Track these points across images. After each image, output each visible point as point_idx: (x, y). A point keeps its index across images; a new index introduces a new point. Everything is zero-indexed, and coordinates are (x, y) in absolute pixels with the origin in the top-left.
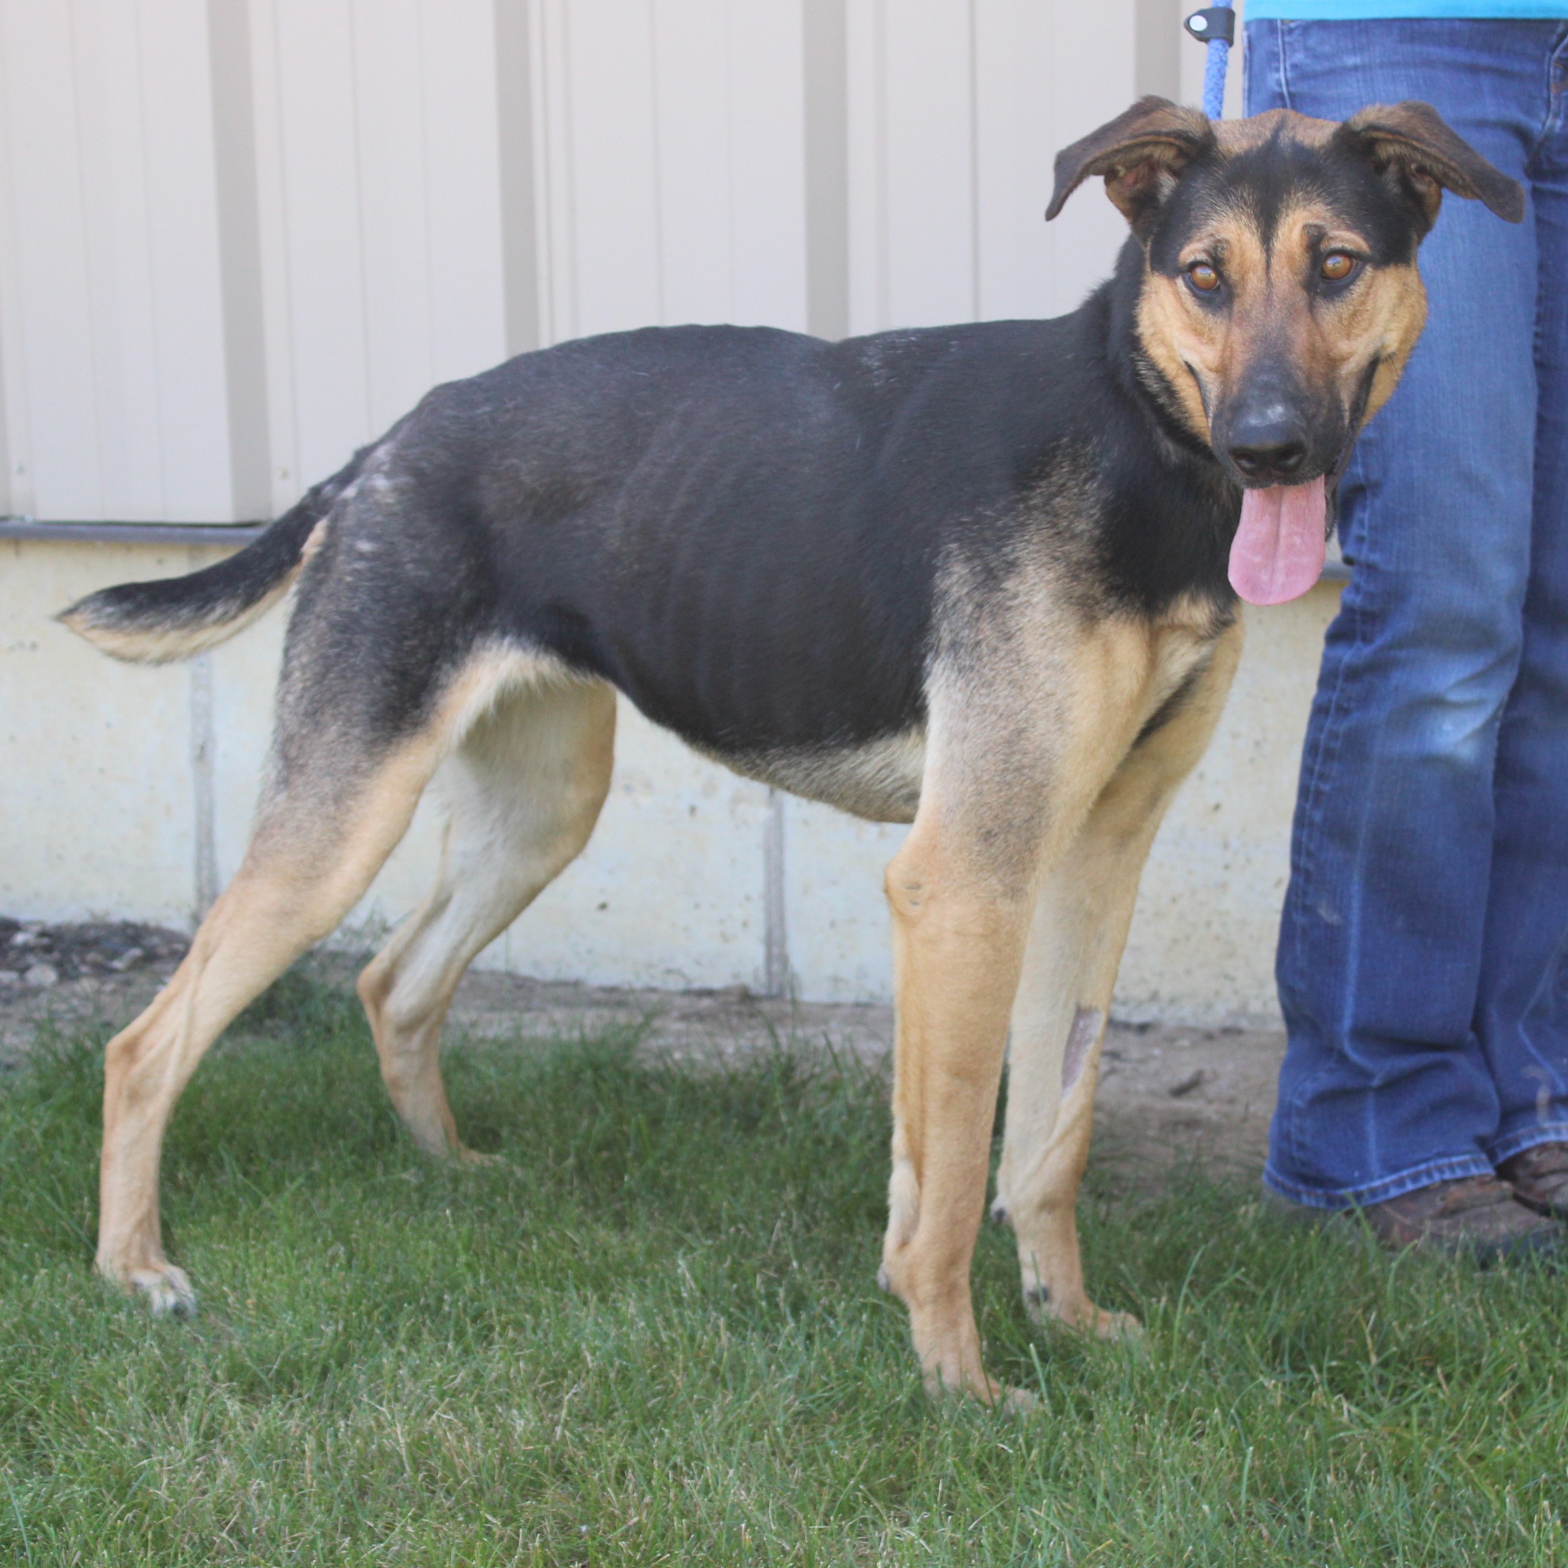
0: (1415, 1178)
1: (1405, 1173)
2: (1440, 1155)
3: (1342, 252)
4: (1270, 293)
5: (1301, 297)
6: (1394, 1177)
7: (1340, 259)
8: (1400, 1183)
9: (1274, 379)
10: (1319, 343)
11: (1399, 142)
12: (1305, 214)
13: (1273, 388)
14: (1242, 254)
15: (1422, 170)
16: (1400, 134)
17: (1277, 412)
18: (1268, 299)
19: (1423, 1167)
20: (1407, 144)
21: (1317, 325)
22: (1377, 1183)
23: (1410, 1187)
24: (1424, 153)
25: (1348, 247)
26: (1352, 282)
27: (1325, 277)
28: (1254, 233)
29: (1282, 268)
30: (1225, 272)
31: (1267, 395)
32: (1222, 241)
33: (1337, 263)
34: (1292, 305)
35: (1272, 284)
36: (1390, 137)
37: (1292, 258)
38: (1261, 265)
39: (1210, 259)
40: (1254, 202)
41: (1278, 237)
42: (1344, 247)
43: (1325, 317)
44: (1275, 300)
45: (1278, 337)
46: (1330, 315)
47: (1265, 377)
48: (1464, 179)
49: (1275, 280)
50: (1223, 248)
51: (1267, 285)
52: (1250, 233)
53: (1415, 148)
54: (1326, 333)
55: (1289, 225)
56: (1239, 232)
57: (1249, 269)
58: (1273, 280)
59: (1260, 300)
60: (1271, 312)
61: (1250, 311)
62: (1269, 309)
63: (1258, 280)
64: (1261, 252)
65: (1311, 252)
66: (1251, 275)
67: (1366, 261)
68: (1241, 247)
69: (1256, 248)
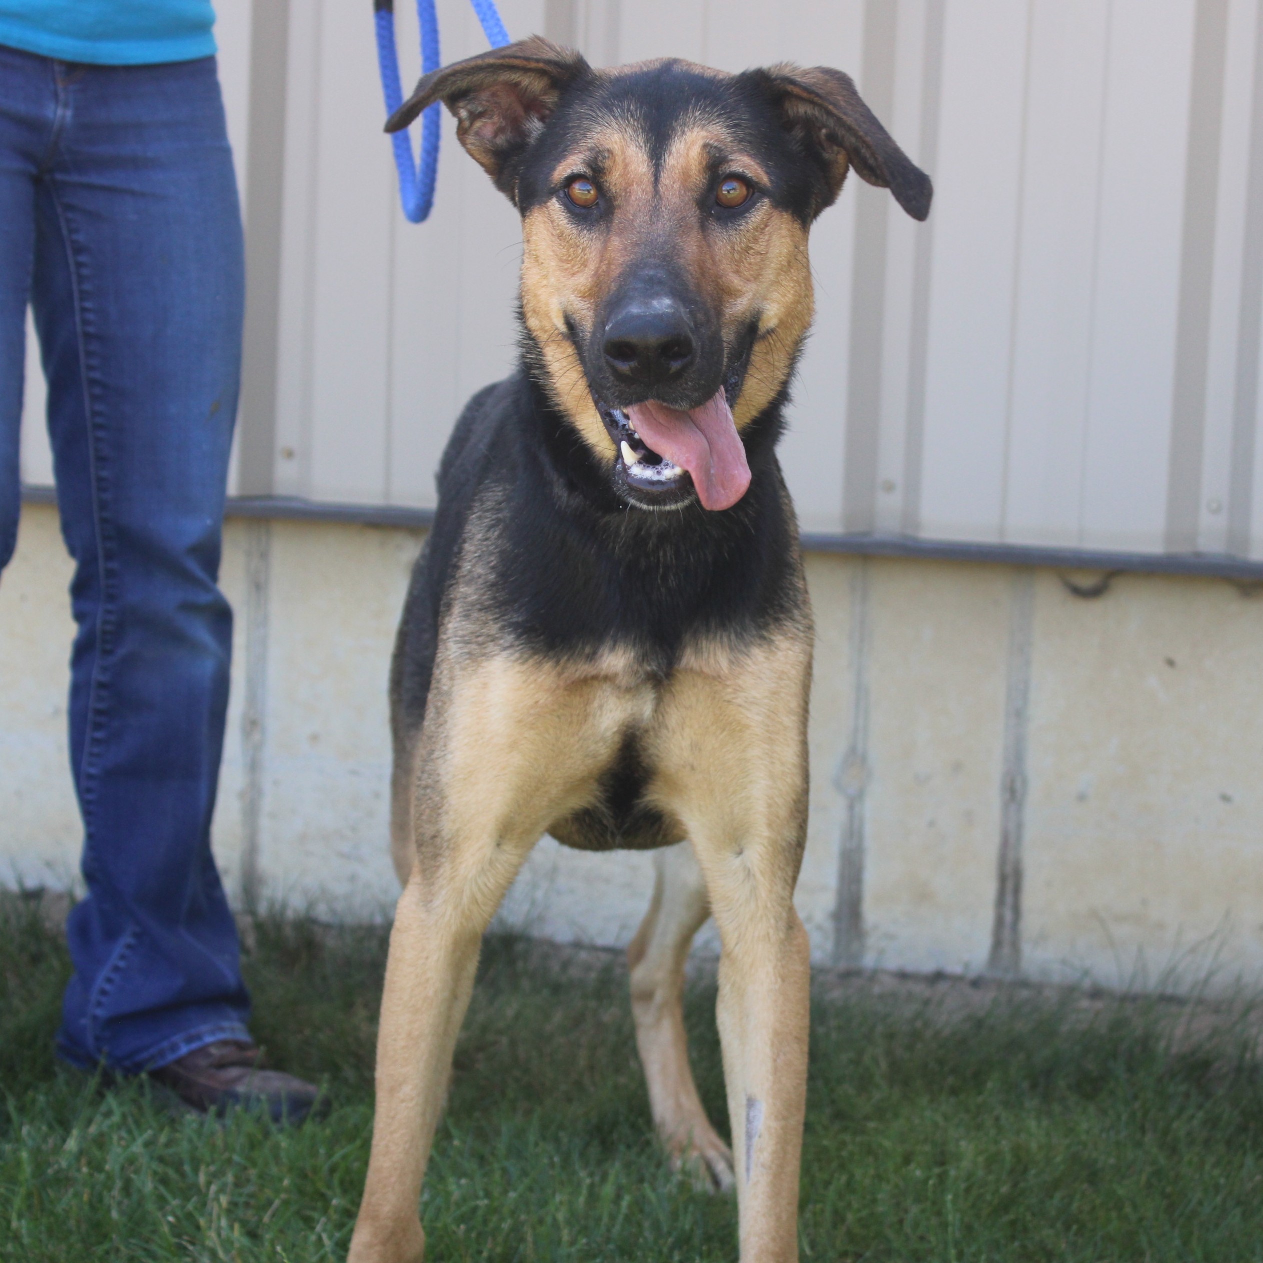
3: (740, 178)
4: (658, 204)
5: (693, 215)
7: (735, 184)
9: (661, 274)
10: (709, 264)
11: (812, 103)
12: (704, 133)
13: (660, 282)
14: (626, 166)
15: (833, 138)
16: (817, 95)
17: (663, 304)
18: (655, 212)
20: (821, 106)
21: (709, 246)
24: (839, 119)
25: (749, 173)
26: (747, 210)
27: (719, 203)
28: (641, 147)
29: (674, 183)
30: (605, 184)
31: (653, 287)
32: (603, 151)
33: (734, 189)
34: (683, 218)
35: (660, 196)
36: (805, 95)
37: (685, 175)
38: (648, 178)
39: (589, 172)
40: (642, 117)
41: (670, 153)
42: (744, 172)
43: (717, 241)
44: (663, 211)
45: (665, 243)
46: (723, 241)
47: (652, 273)
48: (876, 159)
49: (664, 193)
50: (604, 158)
51: (654, 197)
52: (637, 147)
53: (829, 113)
54: (717, 258)
55: (686, 143)
56: (624, 143)
57: (633, 181)
58: (661, 193)
59: (645, 210)
60: (658, 221)
61: (633, 220)
62: (655, 219)
63: (643, 191)
64: (649, 166)
65: (709, 173)
66: (635, 187)
67: (763, 193)
68: (625, 158)
69: (643, 162)
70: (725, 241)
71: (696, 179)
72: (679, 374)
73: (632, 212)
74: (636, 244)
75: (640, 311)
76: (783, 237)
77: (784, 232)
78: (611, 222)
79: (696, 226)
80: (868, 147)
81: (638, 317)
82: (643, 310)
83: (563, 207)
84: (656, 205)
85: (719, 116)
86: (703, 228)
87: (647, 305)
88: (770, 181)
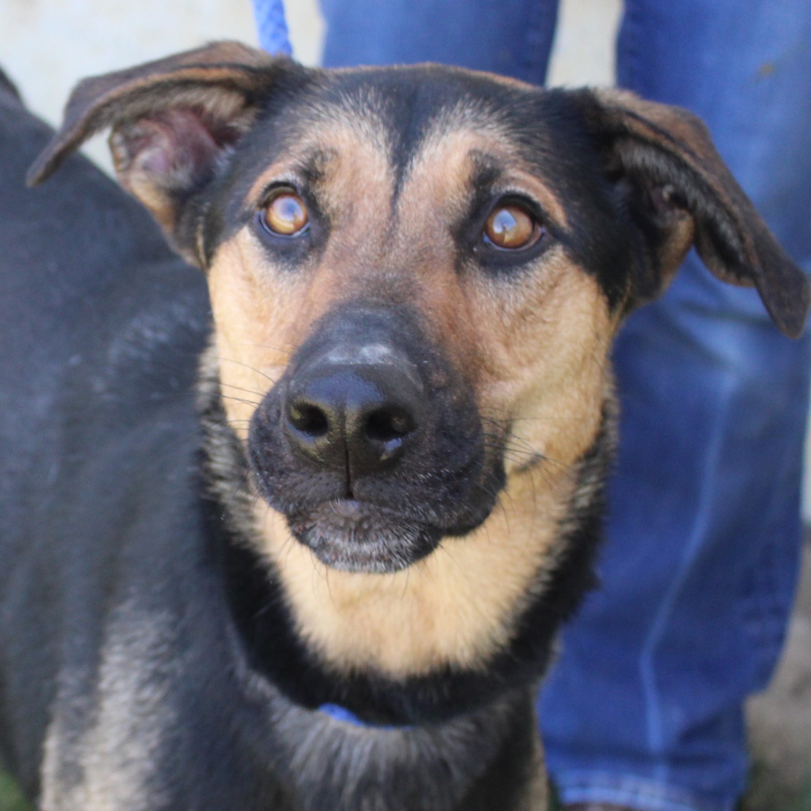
3: (523, 203)
4: (394, 229)
5: (444, 244)
7: (515, 215)
9: (383, 314)
11: (659, 149)
12: (473, 137)
13: (379, 324)
14: (355, 173)
15: (679, 199)
16: (668, 136)
17: (377, 353)
18: (388, 238)
24: (696, 178)
25: (535, 197)
26: (530, 258)
27: (485, 237)
28: (380, 146)
29: (419, 200)
30: (322, 196)
31: (367, 330)
32: (325, 151)
33: (512, 222)
34: (427, 250)
35: (398, 218)
36: (650, 135)
37: (439, 190)
38: (385, 190)
39: (299, 181)
40: (385, 109)
41: (421, 159)
42: (527, 193)
43: (478, 293)
44: (399, 239)
45: (396, 279)
46: (486, 295)
47: (368, 312)
48: (742, 239)
49: (404, 213)
50: (325, 161)
51: (390, 218)
52: (374, 146)
53: (682, 165)
55: (445, 146)
56: (355, 141)
57: (363, 193)
58: (400, 213)
59: (375, 235)
60: (390, 252)
61: (356, 247)
62: (386, 248)
63: (377, 209)
64: (388, 174)
65: (474, 191)
66: (366, 201)
67: (557, 235)
68: (355, 162)
69: (381, 168)
70: (489, 295)
71: (453, 198)
73: (356, 235)
74: (355, 279)
75: (341, 359)
78: (324, 250)
80: (733, 220)
82: (345, 358)
83: (255, 240)
84: (391, 230)
85: (500, 121)
86: (458, 268)
87: (353, 352)
88: (569, 222)
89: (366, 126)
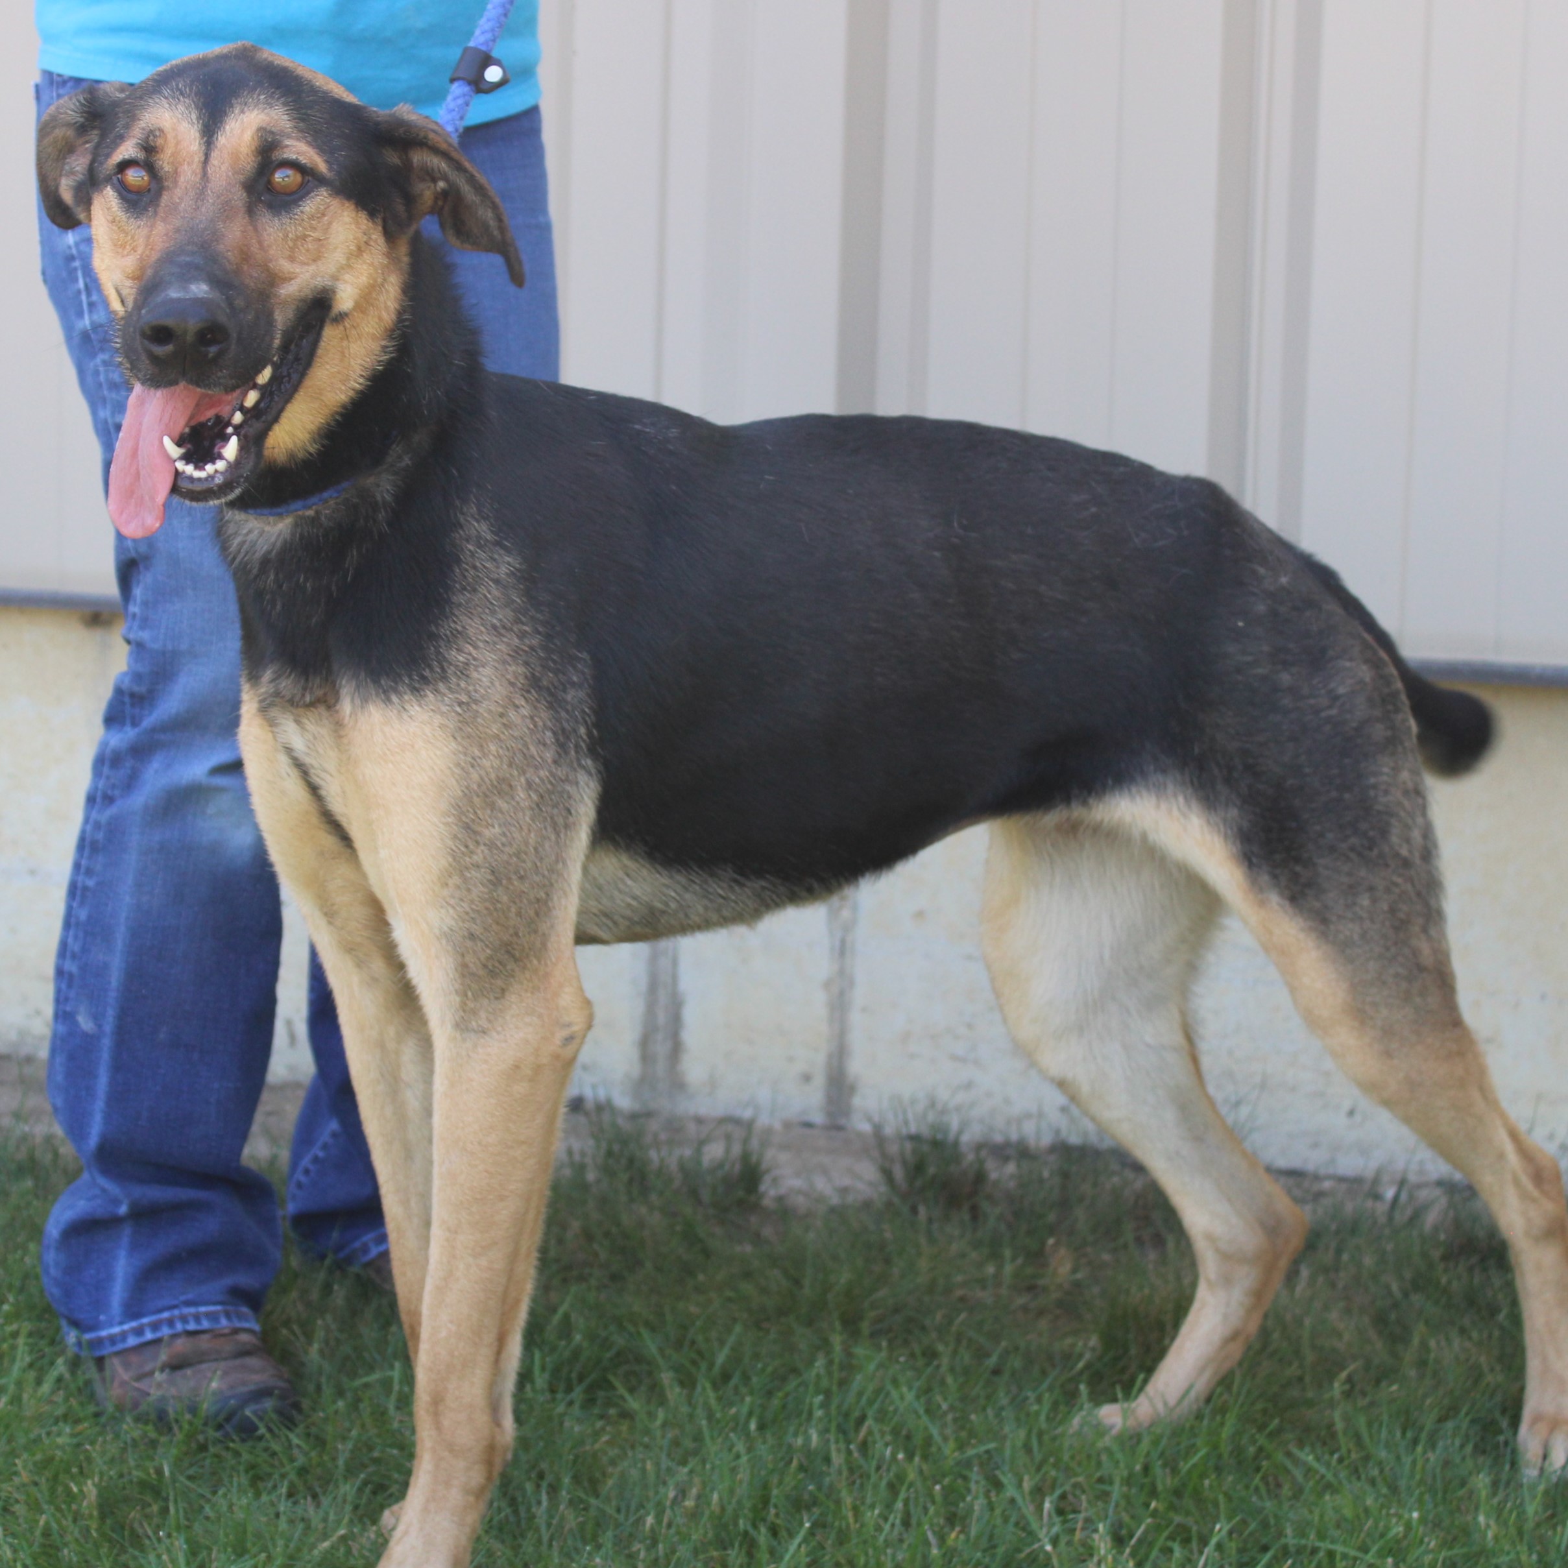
0: (155, 1327)
1: (145, 1320)
2: (188, 1303)
3: (295, 165)
4: (205, 187)
5: (239, 197)
6: (134, 1324)
7: (290, 172)
8: (139, 1332)
9: (198, 260)
10: (255, 248)
12: (263, 117)
13: (197, 267)
14: (178, 143)
18: (201, 194)
19: (166, 1315)
21: (256, 229)
22: (116, 1330)
23: (149, 1336)
25: (303, 160)
26: (301, 198)
27: (270, 187)
28: (193, 124)
29: (222, 164)
31: (188, 273)
32: (155, 130)
33: (287, 176)
34: (227, 202)
35: (208, 178)
37: (235, 156)
38: (199, 158)
39: (142, 155)
41: (223, 132)
42: (297, 159)
43: (267, 229)
44: (208, 195)
45: (205, 229)
46: (273, 228)
47: (188, 259)
49: (212, 175)
50: (155, 136)
51: (202, 179)
52: (189, 123)
54: (266, 243)
55: (242, 123)
56: (175, 121)
57: (184, 160)
58: (210, 176)
59: (192, 194)
60: (202, 205)
61: (179, 204)
62: (200, 203)
63: (194, 172)
64: (200, 144)
65: (260, 158)
66: (185, 167)
67: (321, 181)
68: (177, 135)
69: (195, 139)
70: (276, 228)
72: (215, 361)
73: (179, 195)
74: (178, 230)
75: (178, 295)
76: (346, 224)
77: (347, 219)
78: (158, 205)
79: (243, 209)
81: (179, 300)
82: (182, 294)
83: (116, 194)
84: (203, 188)
85: (285, 104)
86: (250, 211)
87: (186, 289)
88: (330, 169)
89: (181, 108)
